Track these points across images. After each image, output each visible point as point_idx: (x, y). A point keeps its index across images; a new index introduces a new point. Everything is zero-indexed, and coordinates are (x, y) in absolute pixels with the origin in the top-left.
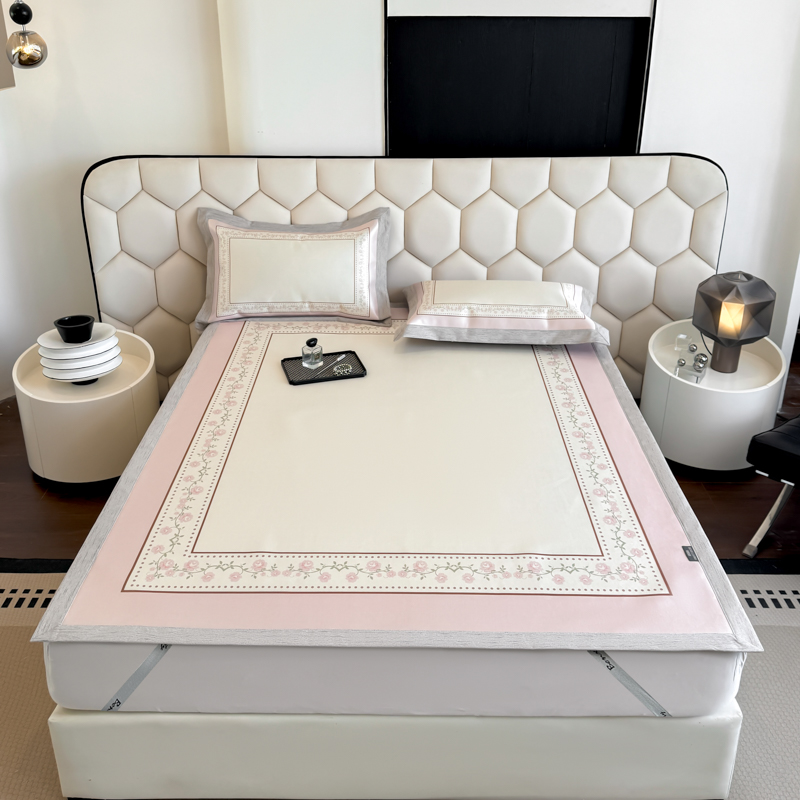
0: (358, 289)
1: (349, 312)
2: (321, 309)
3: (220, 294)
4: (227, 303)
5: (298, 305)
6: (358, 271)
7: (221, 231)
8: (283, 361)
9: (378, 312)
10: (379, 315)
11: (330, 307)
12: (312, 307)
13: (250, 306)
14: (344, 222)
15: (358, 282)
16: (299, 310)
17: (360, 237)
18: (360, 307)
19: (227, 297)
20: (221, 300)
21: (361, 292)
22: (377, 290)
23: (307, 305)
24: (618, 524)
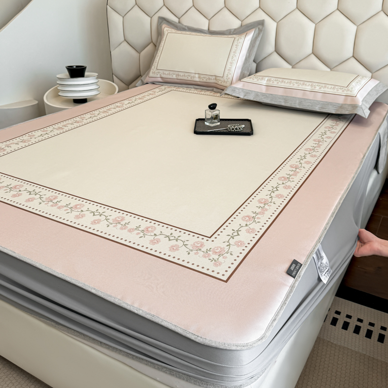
0: (227, 68)
1: (220, 83)
2: (205, 80)
3: (154, 64)
4: (155, 69)
5: (192, 75)
6: (231, 57)
7: (166, 29)
8: (197, 120)
11: (209, 79)
12: (199, 77)
13: (167, 72)
14: (235, 29)
15: (229, 64)
16: (193, 79)
17: (239, 37)
18: (226, 80)
19: (156, 66)
20: (153, 67)
21: (229, 70)
22: (241, 72)
23: (197, 76)
24: (251, 222)
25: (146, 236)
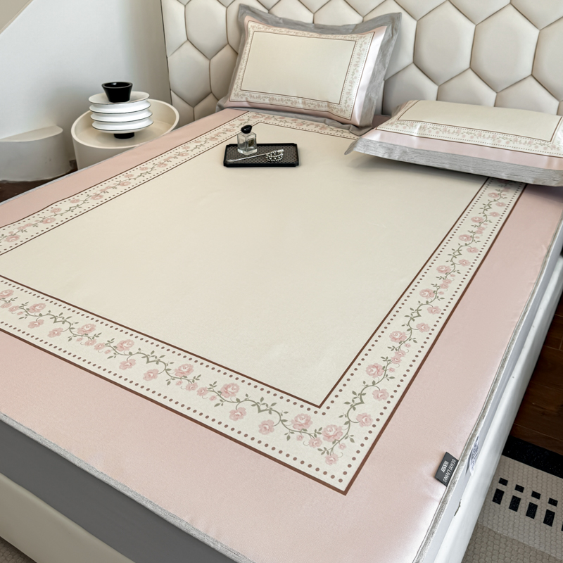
0: (346, 90)
1: (334, 112)
2: (312, 107)
3: (236, 81)
4: (238, 89)
5: (293, 99)
6: (350, 74)
7: (251, 24)
9: (362, 118)
10: (361, 121)
11: (319, 106)
12: (304, 103)
13: (256, 95)
14: (357, 25)
15: (348, 83)
16: (294, 105)
17: (362, 39)
18: (344, 109)
19: (239, 84)
20: (235, 86)
21: (349, 93)
22: (367, 96)
23: (300, 101)
24: (381, 378)
25: (225, 403)
